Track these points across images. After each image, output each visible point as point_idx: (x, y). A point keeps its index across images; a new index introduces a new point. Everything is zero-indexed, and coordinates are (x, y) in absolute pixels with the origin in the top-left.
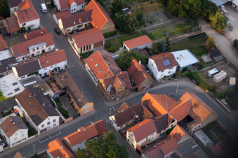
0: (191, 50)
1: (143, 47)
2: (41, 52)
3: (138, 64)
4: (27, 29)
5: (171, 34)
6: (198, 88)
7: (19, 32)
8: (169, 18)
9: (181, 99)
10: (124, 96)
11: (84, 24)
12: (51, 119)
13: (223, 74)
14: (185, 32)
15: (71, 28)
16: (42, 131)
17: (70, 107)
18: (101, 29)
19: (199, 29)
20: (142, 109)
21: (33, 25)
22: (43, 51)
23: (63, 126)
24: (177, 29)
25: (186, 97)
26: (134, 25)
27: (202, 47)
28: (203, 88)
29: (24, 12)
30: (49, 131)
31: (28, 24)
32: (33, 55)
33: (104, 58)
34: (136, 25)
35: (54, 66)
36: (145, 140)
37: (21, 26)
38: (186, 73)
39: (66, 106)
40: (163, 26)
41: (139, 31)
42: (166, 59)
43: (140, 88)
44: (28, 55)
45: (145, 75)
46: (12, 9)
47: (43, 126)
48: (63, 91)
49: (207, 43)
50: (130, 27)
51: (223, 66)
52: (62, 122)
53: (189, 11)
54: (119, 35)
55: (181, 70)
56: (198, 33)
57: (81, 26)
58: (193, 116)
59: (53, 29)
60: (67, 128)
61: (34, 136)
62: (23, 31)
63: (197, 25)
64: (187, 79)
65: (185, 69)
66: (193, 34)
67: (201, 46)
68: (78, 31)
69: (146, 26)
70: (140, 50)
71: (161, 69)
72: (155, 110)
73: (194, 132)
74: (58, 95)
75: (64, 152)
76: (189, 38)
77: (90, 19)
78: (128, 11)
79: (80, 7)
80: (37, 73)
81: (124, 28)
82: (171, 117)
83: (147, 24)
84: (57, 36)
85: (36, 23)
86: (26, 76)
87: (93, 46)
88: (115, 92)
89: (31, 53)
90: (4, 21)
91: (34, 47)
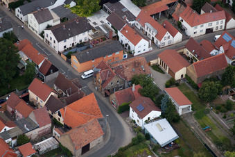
4: (183, 28)
16: (46, 41)
22: (153, 39)
23: (58, 56)
30: (51, 49)
32: (146, 33)
35: (127, 41)
43: (110, 99)
44: (143, 28)
47: (47, 36)
55: (145, 131)
57: (196, 60)
65: (148, 136)
73: (54, 137)
80: (116, 31)
83: (221, 114)
86: (110, 25)
87: (168, 70)
88: (95, 77)
89: (146, 30)
90: (179, 5)
91: (149, 25)
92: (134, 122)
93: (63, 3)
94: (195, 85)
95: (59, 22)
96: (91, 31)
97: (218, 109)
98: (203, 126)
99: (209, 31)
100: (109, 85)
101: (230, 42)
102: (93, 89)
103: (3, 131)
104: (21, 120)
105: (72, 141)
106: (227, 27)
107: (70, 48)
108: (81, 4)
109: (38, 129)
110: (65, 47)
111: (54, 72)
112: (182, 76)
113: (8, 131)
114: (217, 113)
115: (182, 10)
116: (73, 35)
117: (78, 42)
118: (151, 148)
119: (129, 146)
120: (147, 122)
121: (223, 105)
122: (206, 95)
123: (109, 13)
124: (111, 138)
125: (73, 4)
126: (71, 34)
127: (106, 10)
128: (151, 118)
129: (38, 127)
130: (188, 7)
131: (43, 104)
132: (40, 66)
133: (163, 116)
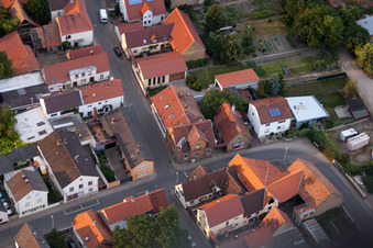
0: (319, 98)
1: (244, 86)
2: (88, 81)
3: (230, 111)
4: (72, 44)
5: (293, 72)
6: (320, 156)
7: (60, 48)
8: (294, 46)
9: (289, 169)
10: (204, 157)
11: (160, 44)
12: (85, 179)
13: (364, 139)
14: (315, 70)
15: (140, 49)
16: (70, 198)
17: (119, 166)
18: (183, 53)
19: (337, 67)
20: (227, 179)
21: (83, 40)
22: (92, 79)
23: (105, 193)
24: (303, 65)
25: (297, 167)
26: (235, 52)
27: (338, 94)
28: (329, 156)
29: (69, 19)
30: (82, 199)
31: (75, 37)
32: (75, 84)
33: (180, 97)
34: (238, 53)
35: (103, 103)
36: (223, 225)
37: (63, 39)
38: (305, 131)
39: (113, 164)
40: (282, 58)
41: (244, 62)
42: (276, 106)
43: (229, 147)
44: (68, 83)
45: (238, 128)
46: (54, 14)
47: (72, 189)
48: (111, 141)
49: (346, 89)
50: (229, 54)
51: (366, 127)
52: (102, 187)
53: (324, 37)
54: (211, 66)
55: (298, 125)
56: (336, 72)
57: (155, 47)
58: (304, 196)
59: (112, 47)
60: (109, 196)
61: (58, 204)
62: (65, 46)
63: (336, 60)
64: (307, 140)
65: (305, 125)
66: (327, 73)
67: (336, 93)
68: (149, 54)
69: (255, 56)
70: (239, 90)
71: (266, 120)
72: (247, 181)
73: (303, 221)
74: (103, 147)
75: (96, 231)
76: (320, 79)
77: (170, 38)
78: (231, 30)
79: (157, 19)
80: (76, 111)
81: (219, 55)
82: (269, 194)
83: (257, 52)
84: (118, 59)
85: (86, 36)
86: (59, 113)
87: (168, 79)
89: (73, 81)
90: (39, 30)
92: (272, 134)
115: (50, 30)
126: (84, 157)
131: (240, 218)
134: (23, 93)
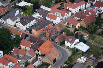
16: (18, 28)
18: (80, 22)
29: (71, 4)
30: (20, 30)
35: (51, 20)
41: (94, 35)
42: (72, 39)
44: (54, 14)
47: (18, 25)
52: (25, 31)
61: (15, 28)
73: (39, 60)
87: (72, 26)
88: (45, 34)
89: (56, 15)
90: (65, 3)
91: (57, 12)
92: (69, 47)
93: (18, 13)
94: (85, 28)
95: (20, 20)
96: (35, 20)
97: (99, 35)
98: (96, 42)
99: (80, 10)
100: (53, 36)
101: (92, 10)
102: (46, 40)
103: (18, 62)
104: (23, 57)
105: (49, 58)
106: (86, 7)
107: (29, 28)
108: (26, 12)
109: (32, 58)
110: (26, 28)
111: (27, 37)
112: (79, 27)
113: (20, 62)
114: (99, 36)
115: (67, 5)
116: (29, 22)
117: (31, 25)
118: (80, 54)
119: (72, 56)
120: (75, 45)
121: (100, 33)
122: (93, 30)
123: (38, 12)
124: (62, 55)
125: (22, 13)
126: (28, 22)
127: (36, 12)
128: (76, 43)
129: (32, 57)
130: (70, 2)
131: (29, 49)
132: (21, 36)
133: (80, 41)
134: (44, 10)
